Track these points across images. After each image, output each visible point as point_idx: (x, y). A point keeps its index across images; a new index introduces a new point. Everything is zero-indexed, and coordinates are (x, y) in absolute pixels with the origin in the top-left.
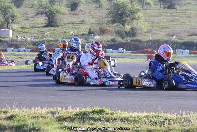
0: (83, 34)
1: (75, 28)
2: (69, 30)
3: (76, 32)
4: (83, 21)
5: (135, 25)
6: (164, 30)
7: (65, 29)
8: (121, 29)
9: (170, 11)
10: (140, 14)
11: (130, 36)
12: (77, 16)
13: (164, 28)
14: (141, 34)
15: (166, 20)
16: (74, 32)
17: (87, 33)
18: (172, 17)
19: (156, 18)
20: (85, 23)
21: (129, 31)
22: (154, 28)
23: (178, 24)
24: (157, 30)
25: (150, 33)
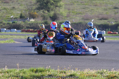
4: (14, 8)
6: (79, 15)
10: (61, 3)
12: (7, 4)
13: (79, 14)
14: (62, 18)
15: (79, 8)
17: (19, 17)
18: (83, 6)
19: (71, 6)
20: (16, 9)
21: (53, 16)
22: (71, 13)
23: (88, 11)
24: (73, 16)
25: (69, 18)
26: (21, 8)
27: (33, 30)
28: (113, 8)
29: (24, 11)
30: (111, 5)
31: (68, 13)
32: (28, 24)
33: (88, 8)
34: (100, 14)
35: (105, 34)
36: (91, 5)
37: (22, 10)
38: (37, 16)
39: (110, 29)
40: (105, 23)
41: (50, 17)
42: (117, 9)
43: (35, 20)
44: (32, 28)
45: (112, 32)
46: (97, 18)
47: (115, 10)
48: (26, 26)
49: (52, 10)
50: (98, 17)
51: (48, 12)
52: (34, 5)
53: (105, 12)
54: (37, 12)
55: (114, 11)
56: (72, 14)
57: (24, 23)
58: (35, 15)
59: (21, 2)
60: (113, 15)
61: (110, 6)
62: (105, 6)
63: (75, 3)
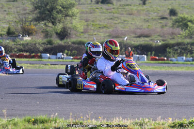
9: (105, 6)
13: (103, 28)
15: (104, 18)
17: (5, 33)
18: (110, 14)
19: (90, 15)
21: (61, 31)
22: (90, 27)
23: (119, 23)
24: (94, 31)
25: (87, 34)
26: (10, 18)
27: (28, 54)
28: (158, 19)
29: (13, 24)
30: (156, 14)
31: (86, 27)
32: (20, 45)
33: (118, 18)
34: (138, 28)
35: (146, 60)
36: (122, 14)
37: (10, 22)
38: (35, 31)
39: (153, 53)
40: (146, 42)
41: (57, 33)
42: (165, 20)
43: (32, 38)
44: (27, 51)
45: (157, 58)
46: (133, 35)
47: (162, 21)
48: (17, 48)
49: (60, 21)
50: (134, 32)
51: (53, 24)
52: (30, 13)
53: (145, 25)
54: (35, 25)
55: (160, 23)
56: (92, 28)
57: (13, 43)
58: (32, 29)
59: (9, 8)
60: (159, 30)
61: (154, 15)
62: (146, 15)
63: (97, 10)
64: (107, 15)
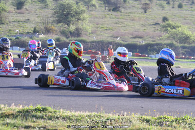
0: (28, 33)
1: (20, 26)
2: (15, 28)
3: (21, 30)
4: (28, 20)
5: (80, 26)
6: (109, 31)
7: (10, 27)
8: (66, 29)
9: (114, 13)
10: (85, 15)
11: (74, 37)
12: (22, 15)
14: (86, 34)
15: (111, 22)
16: (19, 31)
17: (32, 31)
18: (117, 20)
19: (101, 19)
22: (99, 29)
23: (122, 27)
24: (101, 32)
25: (95, 34)
31: (95, 29)
33: (122, 22)
36: (127, 20)
42: (158, 25)
47: (155, 26)
49: (73, 24)
51: (68, 26)
53: (142, 29)
60: (152, 33)
61: (151, 22)
63: (108, 16)
64: (115, 20)
